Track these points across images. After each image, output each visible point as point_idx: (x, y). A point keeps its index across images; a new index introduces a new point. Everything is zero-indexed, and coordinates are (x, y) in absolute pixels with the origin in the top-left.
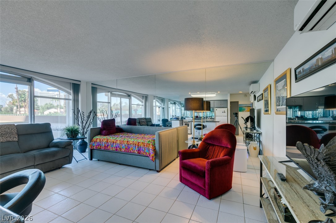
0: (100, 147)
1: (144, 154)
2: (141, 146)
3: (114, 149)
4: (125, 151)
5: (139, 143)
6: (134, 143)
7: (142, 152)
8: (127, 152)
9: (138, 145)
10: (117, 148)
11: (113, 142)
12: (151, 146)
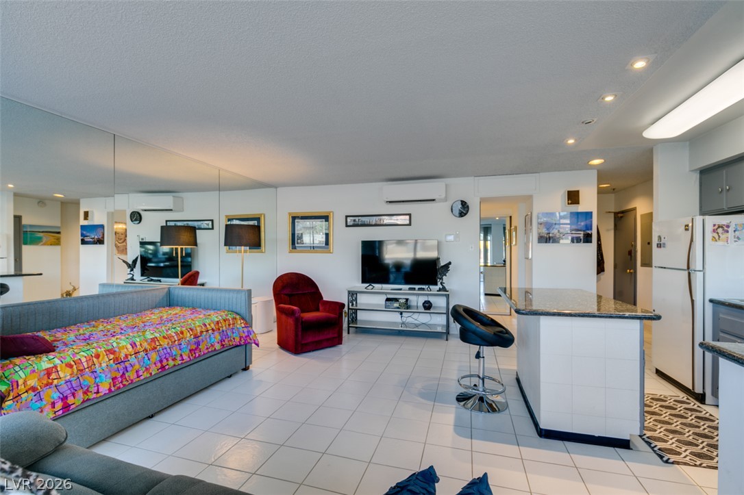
0: (85, 393)
1: (231, 344)
2: (224, 328)
3: (154, 371)
4: (189, 357)
5: (218, 323)
6: (208, 326)
7: (226, 340)
8: (195, 357)
9: (219, 329)
10: (165, 363)
11: (146, 350)
12: (242, 321)
